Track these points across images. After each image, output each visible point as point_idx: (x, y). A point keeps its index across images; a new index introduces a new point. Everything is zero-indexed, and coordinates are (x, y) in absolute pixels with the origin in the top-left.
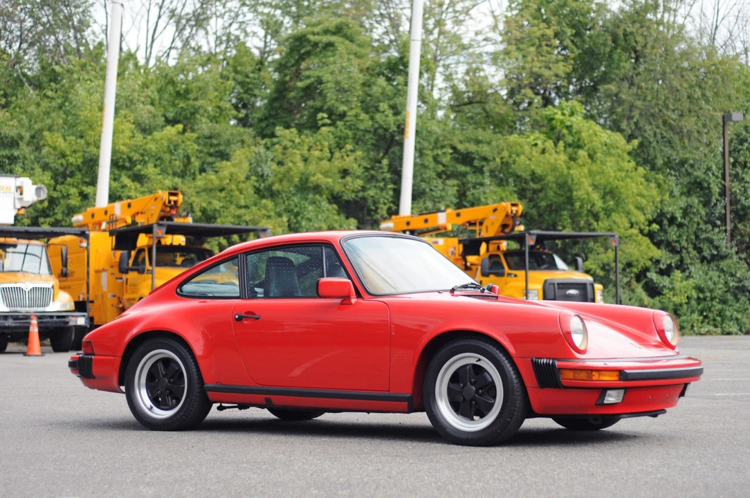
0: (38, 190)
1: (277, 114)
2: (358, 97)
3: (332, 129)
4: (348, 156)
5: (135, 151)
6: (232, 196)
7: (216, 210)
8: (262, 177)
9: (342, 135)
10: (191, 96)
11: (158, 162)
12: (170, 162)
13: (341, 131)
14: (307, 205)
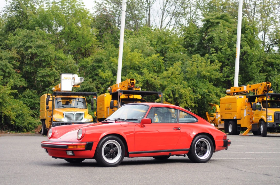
0: (81, 79)
1: (200, 49)
2: (228, 42)
3: (216, 54)
4: (216, 64)
5: (141, 64)
6: (172, 80)
7: (166, 85)
8: (185, 72)
9: (220, 56)
10: (166, 43)
11: (148, 67)
12: (153, 67)
13: (220, 55)
14: (200, 83)
